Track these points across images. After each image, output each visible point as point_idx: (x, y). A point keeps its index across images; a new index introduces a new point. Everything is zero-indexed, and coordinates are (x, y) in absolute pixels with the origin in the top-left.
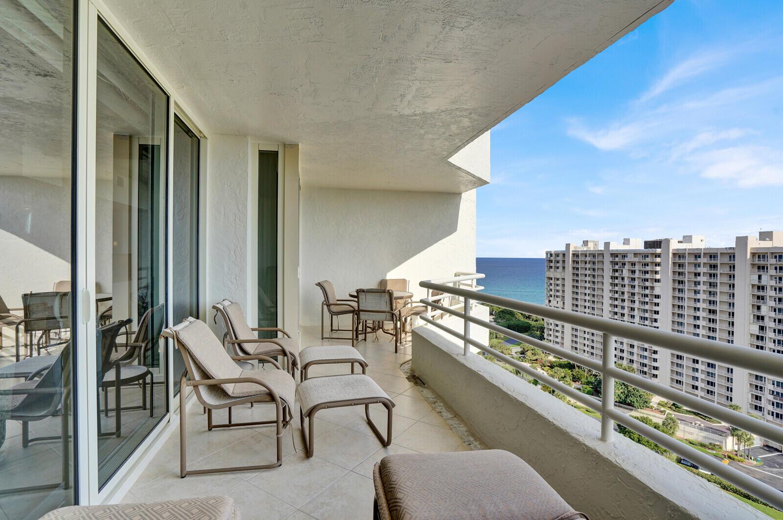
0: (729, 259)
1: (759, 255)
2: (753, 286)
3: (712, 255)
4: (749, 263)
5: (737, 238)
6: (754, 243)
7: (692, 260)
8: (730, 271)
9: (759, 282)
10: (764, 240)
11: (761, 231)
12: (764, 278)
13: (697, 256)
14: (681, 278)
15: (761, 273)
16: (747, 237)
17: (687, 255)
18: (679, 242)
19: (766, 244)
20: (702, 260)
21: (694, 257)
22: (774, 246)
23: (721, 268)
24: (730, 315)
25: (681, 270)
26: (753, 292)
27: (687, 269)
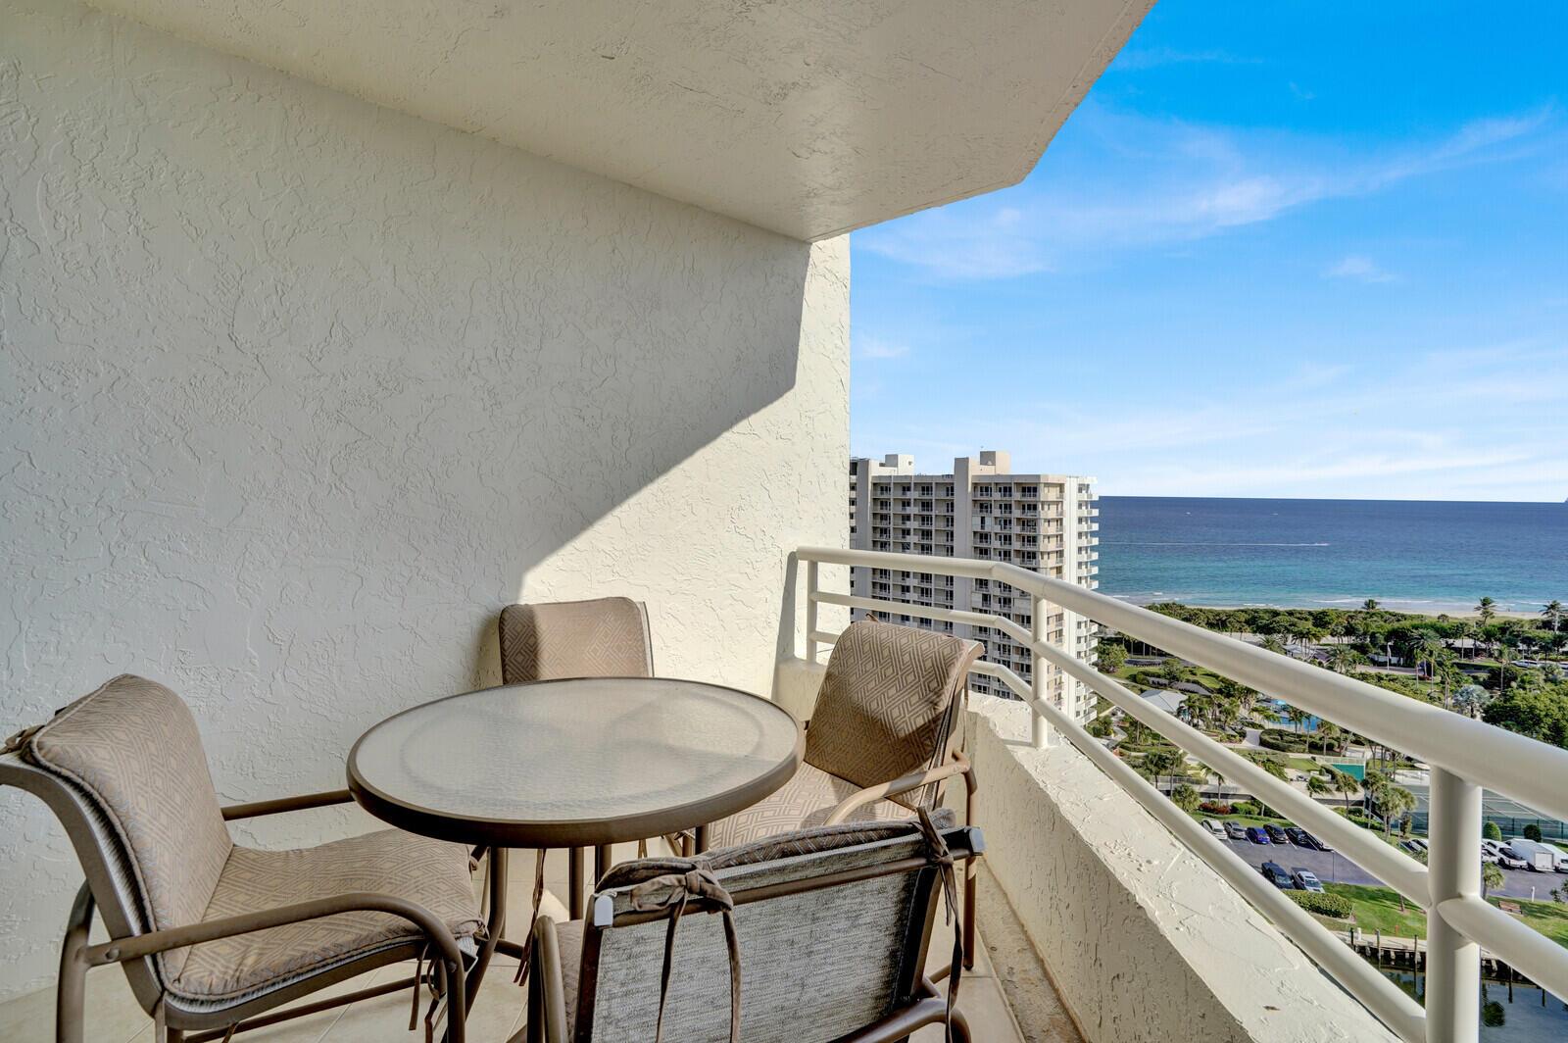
0: (945, 492)
1: (983, 487)
2: (975, 533)
3: (926, 488)
4: (970, 498)
5: (956, 459)
6: (976, 470)
7: (899, 495)
8: (948, 511)
9: (982, 527)
10: (986, 464)
11: (983, 450)
12: (988, 521)
13: (906, 488)
14: (884, 525)
15: (984, 514)
16: (967, 458)
17: (892, 486)
18: (882, 465)
19: (988, 470)
20: (913, 495)
21: (901, 488)
22: (998, 472)
23: (936, 506)
24: (947, 581)
25: (884, 512)
26: (975, 543)
27: (894, 509)
